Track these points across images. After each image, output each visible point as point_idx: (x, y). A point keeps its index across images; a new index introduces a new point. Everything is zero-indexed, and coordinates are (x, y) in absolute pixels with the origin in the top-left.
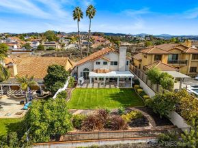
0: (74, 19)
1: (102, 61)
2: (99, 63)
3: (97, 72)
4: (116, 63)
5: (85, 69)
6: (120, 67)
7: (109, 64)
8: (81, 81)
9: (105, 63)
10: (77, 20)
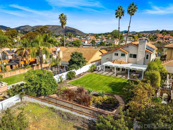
0: (117, 17)
1: (120, 53)
2: (117, 55)
5: (107, 60)
7: (127, 56)
9: (123, 55)
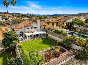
1: (30, 27)
2: (29, 28)
3: (29, 33)
4: (36, 28)
5: (21, 32)
6: (38, 29)
7: (33, 28)
8: (21, 38)
9: (32, 28)
10: (6, 6)
